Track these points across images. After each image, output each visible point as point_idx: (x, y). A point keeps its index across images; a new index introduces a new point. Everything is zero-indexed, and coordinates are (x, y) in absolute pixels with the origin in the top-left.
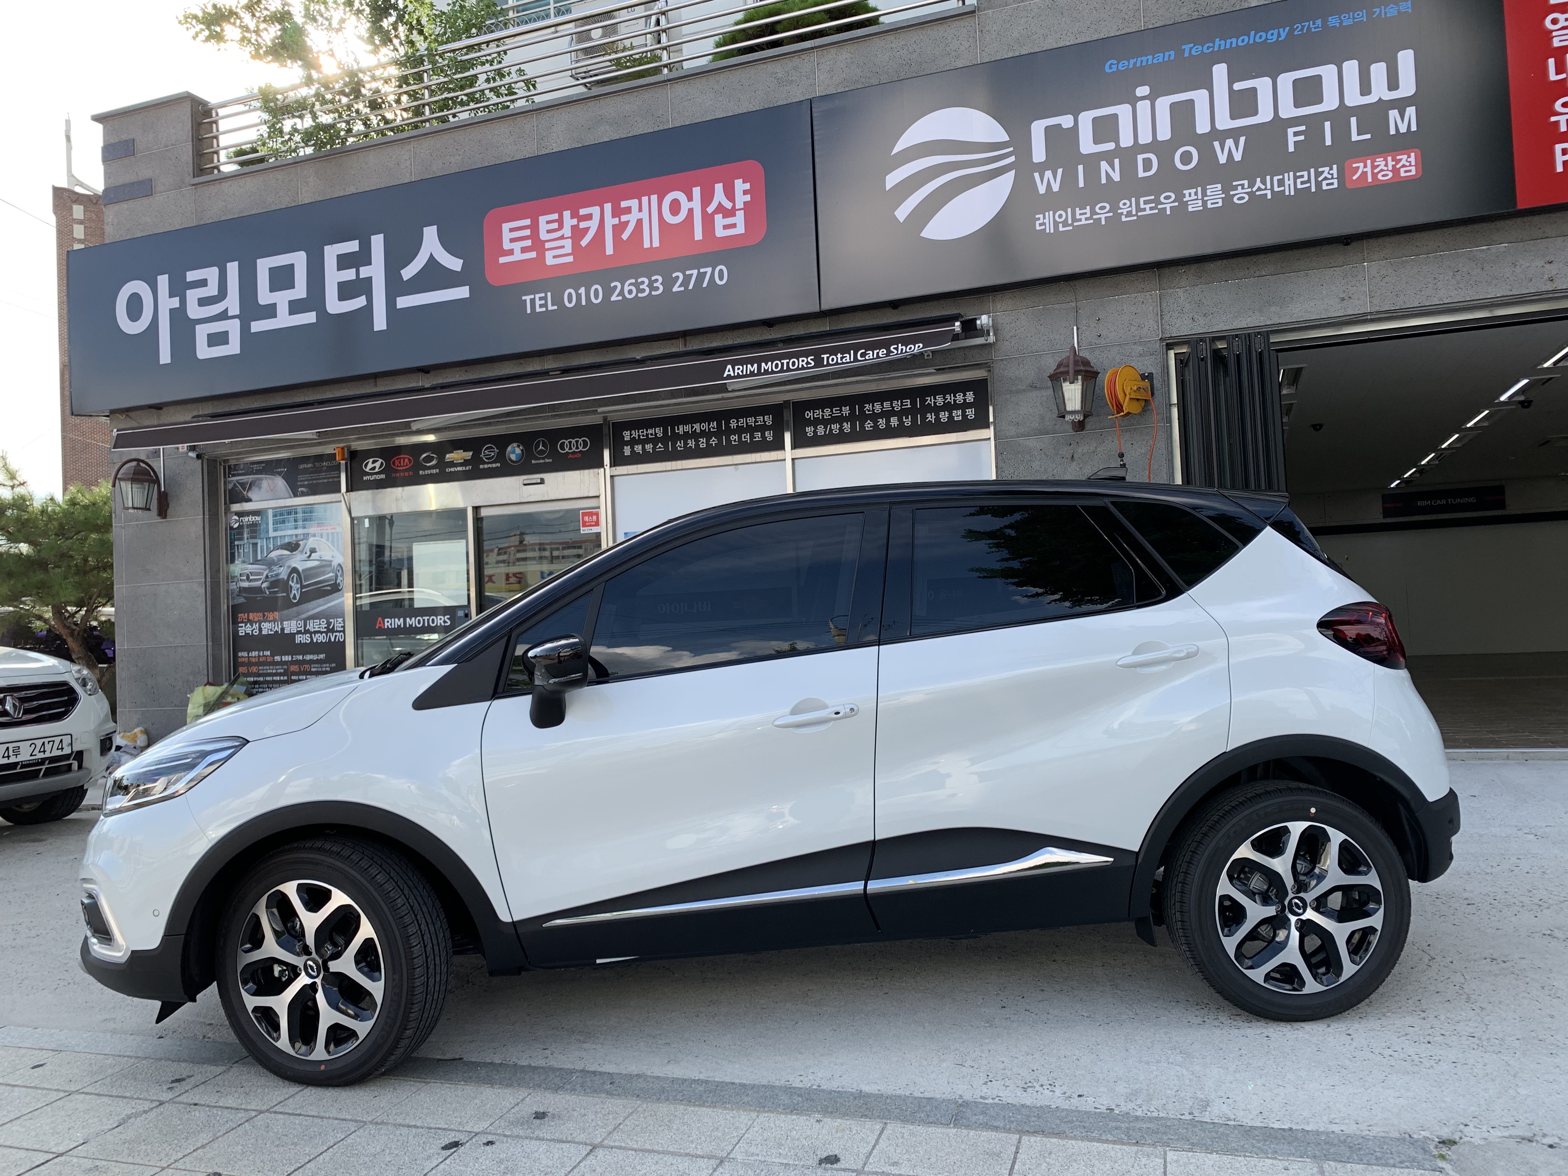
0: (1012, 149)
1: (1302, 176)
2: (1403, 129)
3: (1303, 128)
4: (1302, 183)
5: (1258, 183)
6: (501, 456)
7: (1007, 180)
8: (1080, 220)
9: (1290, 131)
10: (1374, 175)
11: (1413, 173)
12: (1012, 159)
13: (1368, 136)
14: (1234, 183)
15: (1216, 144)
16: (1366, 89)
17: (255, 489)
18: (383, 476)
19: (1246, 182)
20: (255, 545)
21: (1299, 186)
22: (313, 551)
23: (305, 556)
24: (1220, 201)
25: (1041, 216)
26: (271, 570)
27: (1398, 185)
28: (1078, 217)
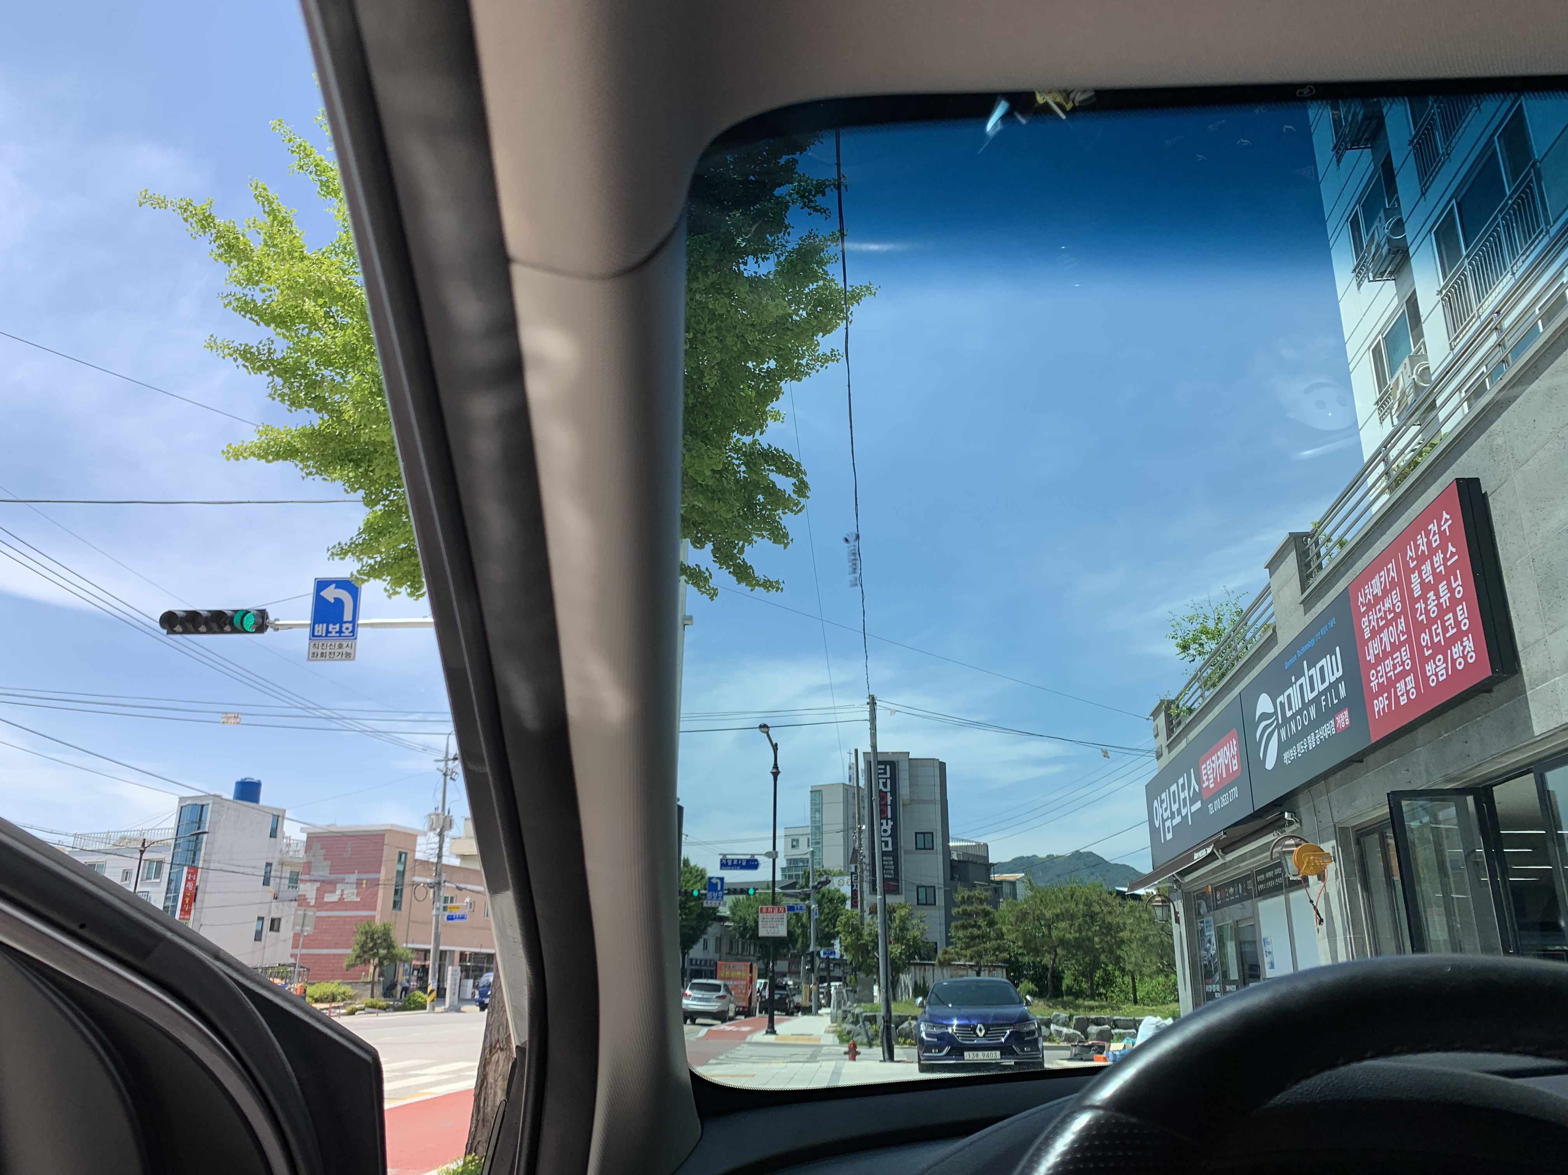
0: (1275, 717)
1: (1328, 727)
2: (1343, 695)
3: (1325, 696)
5: (1320, 732)
8: (1291, 757)
9: (1323, 698)
10: (1342, 724)
11: (1349, 722)
12: (1276, 722)
13: (1337, 700)
14: (1316, 732)
15: (1310, 708)
16: (1333, 674)
17: (1201, 908)
18: (1220, 902)
21: (1328, 732)
24: (1315, 743)
25: (1283, 755)
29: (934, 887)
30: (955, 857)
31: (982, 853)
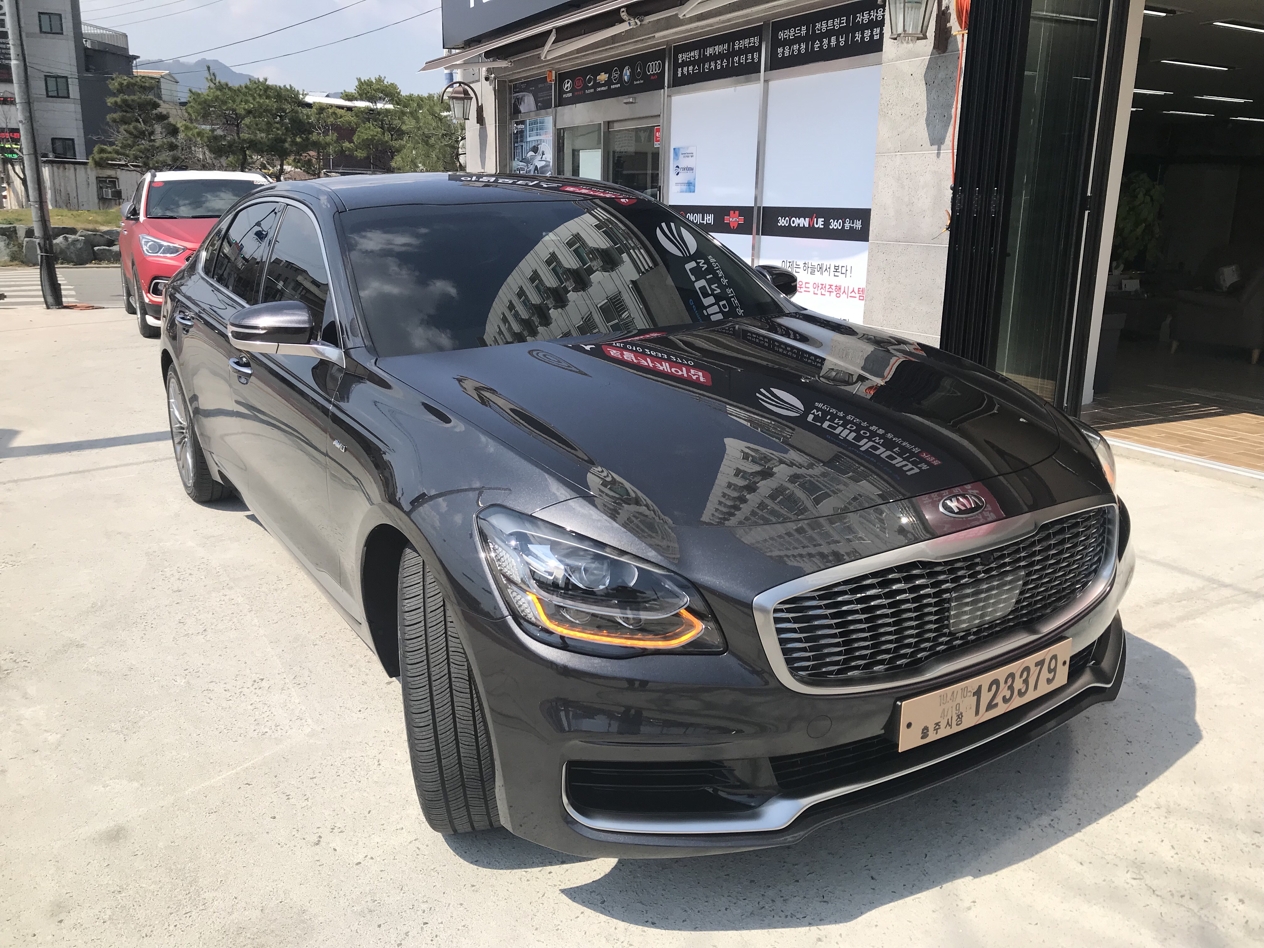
6: (620, 80)
17: (522, 103)
18: (570, 95)
20: (522, 146)
22: (543, 154)
23: (539, 158)
26: (528, 168)
29: (66, 78)
30: (88, 45)
31: (121, 44)
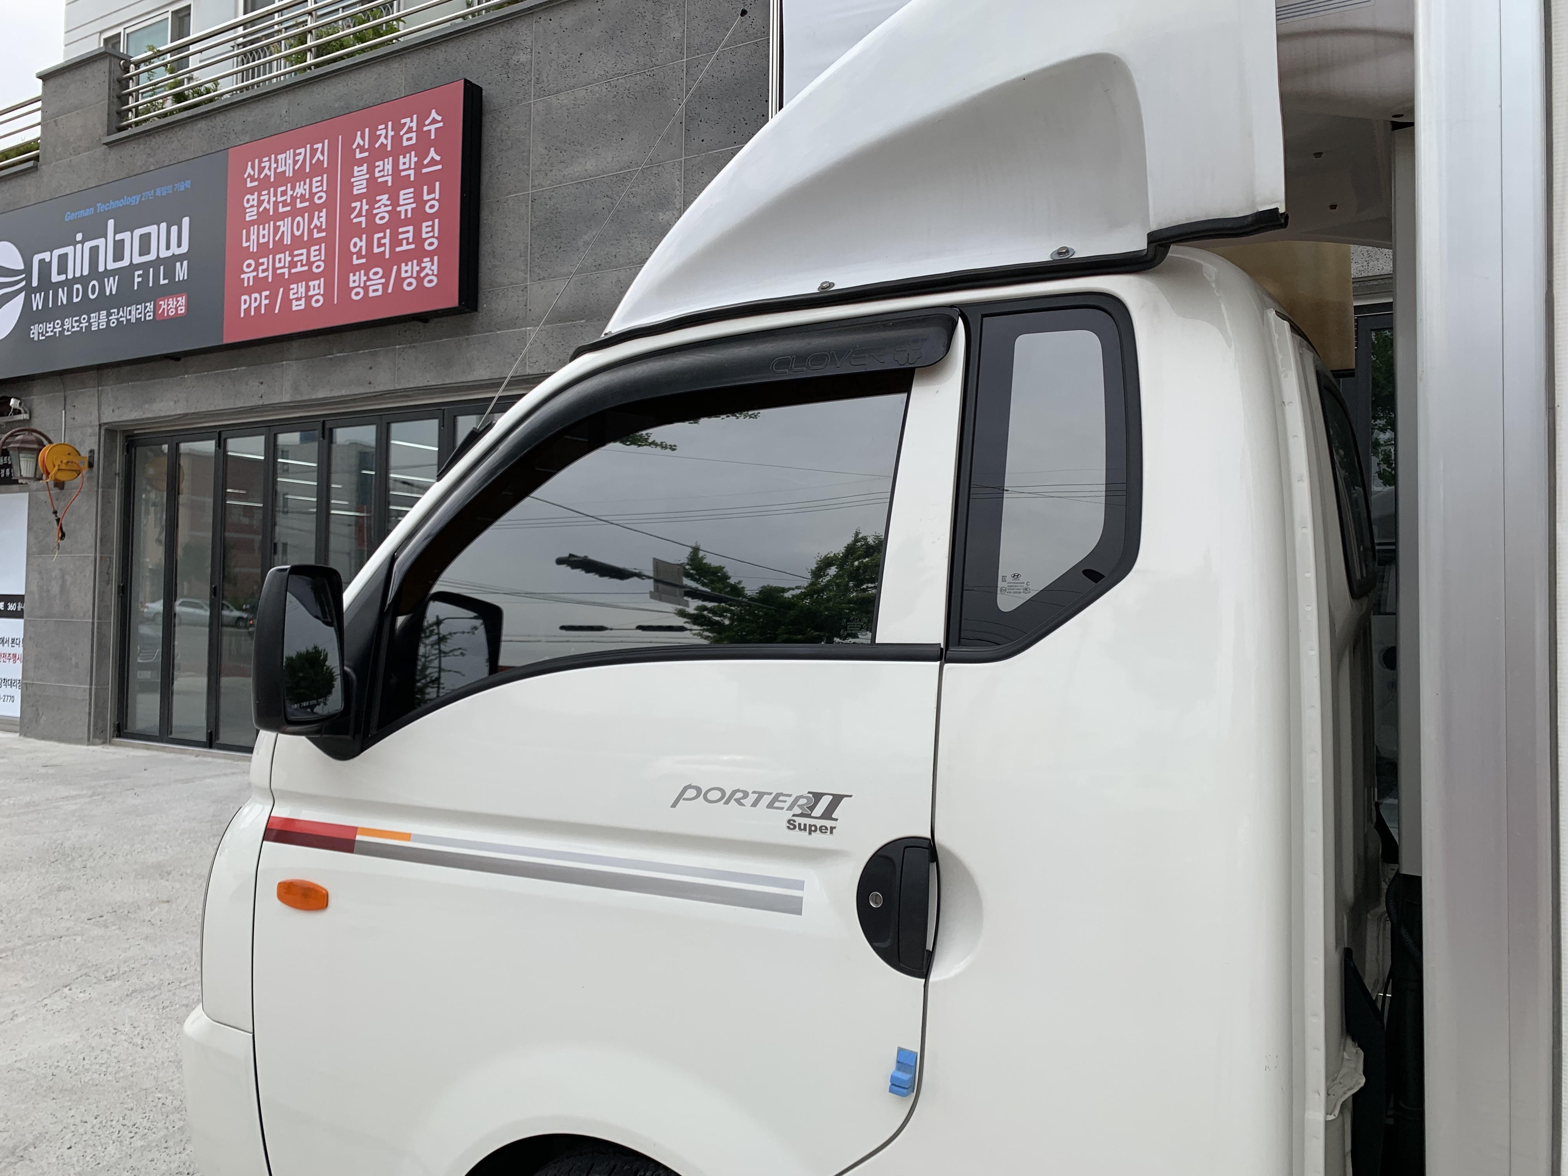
0: (24, 275)
1: (138, 309)
2: (181, 279)
3: (141, 272)
4: (139, 314)
5: (121, 313)
7: (21, 298)
8: (48, 332)
9: (137, 273)
10: (168, 311)
11: (183, 311)
12: (24, 283)
13: (166, 281)
14: (112, 311)
15: (106, 280)
16: (168, 248)
19: (116, 310)
21: (138, 316)
24: (105, 323)
25: (32, 327)
27: (177, 318)
28: (48, 330)
